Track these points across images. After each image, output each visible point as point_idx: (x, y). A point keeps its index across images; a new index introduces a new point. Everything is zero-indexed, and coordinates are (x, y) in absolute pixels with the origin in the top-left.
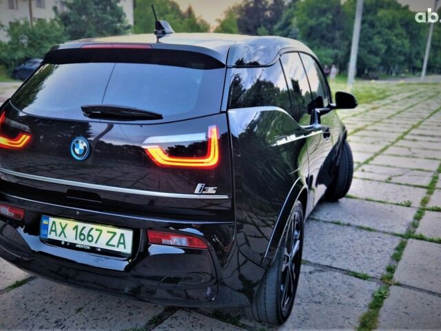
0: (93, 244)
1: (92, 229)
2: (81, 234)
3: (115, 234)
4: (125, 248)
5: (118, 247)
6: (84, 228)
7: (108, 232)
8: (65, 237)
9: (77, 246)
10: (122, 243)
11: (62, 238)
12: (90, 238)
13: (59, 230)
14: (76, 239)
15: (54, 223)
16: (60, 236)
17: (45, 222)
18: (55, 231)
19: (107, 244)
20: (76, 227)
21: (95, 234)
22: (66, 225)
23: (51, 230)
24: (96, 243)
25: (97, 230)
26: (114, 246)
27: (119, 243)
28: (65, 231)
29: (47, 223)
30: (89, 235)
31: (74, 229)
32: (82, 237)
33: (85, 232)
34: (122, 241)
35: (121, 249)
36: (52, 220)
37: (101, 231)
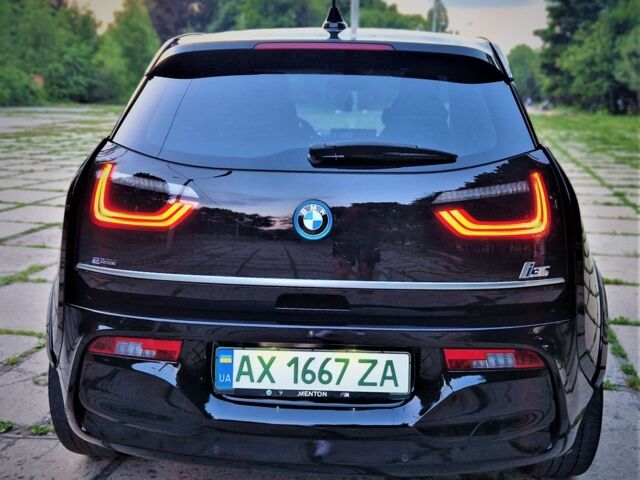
0: (332, 387)
1: (327, 360)
2: (306, 371)
3: (374, 363)
4: (396, 385)
5: (382, 385)
6: (311, 360)
7: (361, 361)
8: (273, 381)
9: (301, 394)
10: (389, 378)
11: (266, 385)
12: (325, 377)
13: (258, 370)
14: (296, 381)
15: (246, 359)
16: (260, 381)
17: (224, 359)
18: (250, 373)
19: (361, 383)
20: (295, 361)
21: (334, 368)
22: (273, 359)
23: (241, 373)
24: (338, 383)
25: (337, 360)
26: (375, 384)
27: (385, 377)
28: (271, 370)
29: (229, 361)
30: (322, 371)
31: (289, 365)
32: (309, 377)
33: (315, 367)
34: (389, 374)
35: (389, 388)
36: (239, 353)
37: (347, 362)
